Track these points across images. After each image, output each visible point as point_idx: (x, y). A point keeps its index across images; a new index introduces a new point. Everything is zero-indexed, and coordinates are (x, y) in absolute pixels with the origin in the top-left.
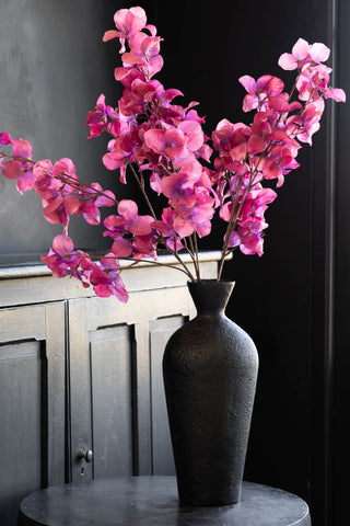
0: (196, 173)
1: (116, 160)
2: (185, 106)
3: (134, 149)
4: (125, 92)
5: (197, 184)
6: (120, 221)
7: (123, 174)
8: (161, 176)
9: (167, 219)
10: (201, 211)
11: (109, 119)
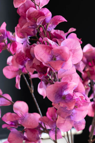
0: (75, 82)
1: (13, 71)
2: (66, 31)
3: (26, 63)
4: (21, 19)
5: (76, 91)
6: (15, 117)
7: (18, 81)
8: (46, 84)
9: (52, 116)
10: (78, 112)
11: (9, 41)
